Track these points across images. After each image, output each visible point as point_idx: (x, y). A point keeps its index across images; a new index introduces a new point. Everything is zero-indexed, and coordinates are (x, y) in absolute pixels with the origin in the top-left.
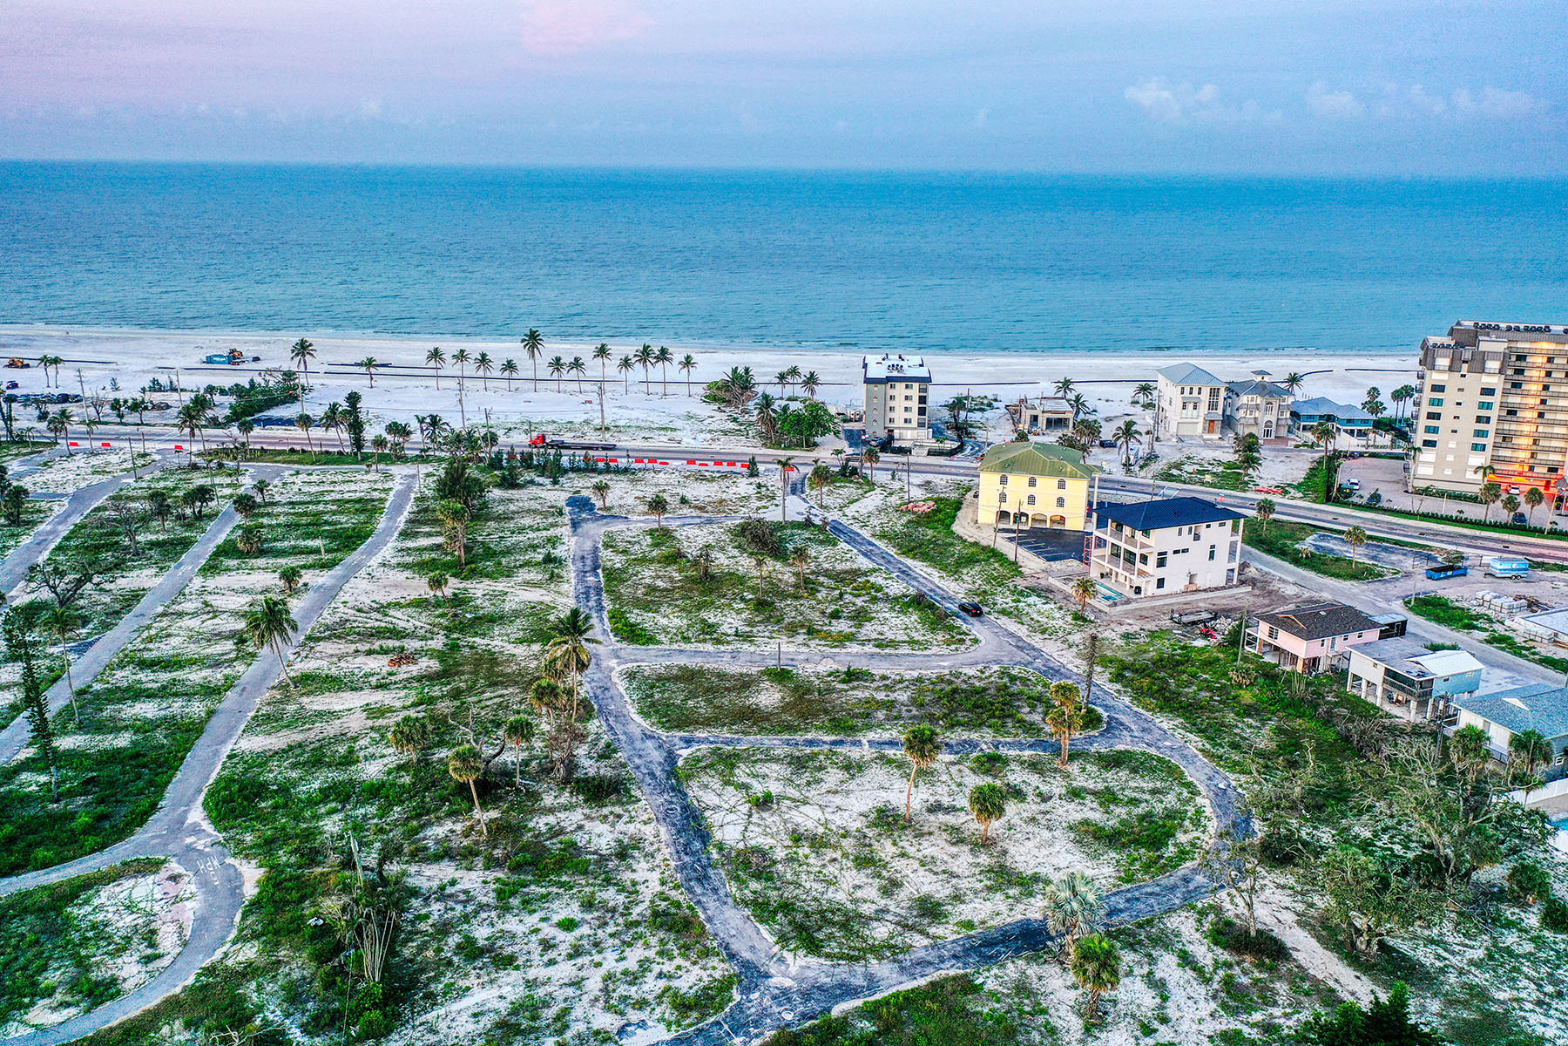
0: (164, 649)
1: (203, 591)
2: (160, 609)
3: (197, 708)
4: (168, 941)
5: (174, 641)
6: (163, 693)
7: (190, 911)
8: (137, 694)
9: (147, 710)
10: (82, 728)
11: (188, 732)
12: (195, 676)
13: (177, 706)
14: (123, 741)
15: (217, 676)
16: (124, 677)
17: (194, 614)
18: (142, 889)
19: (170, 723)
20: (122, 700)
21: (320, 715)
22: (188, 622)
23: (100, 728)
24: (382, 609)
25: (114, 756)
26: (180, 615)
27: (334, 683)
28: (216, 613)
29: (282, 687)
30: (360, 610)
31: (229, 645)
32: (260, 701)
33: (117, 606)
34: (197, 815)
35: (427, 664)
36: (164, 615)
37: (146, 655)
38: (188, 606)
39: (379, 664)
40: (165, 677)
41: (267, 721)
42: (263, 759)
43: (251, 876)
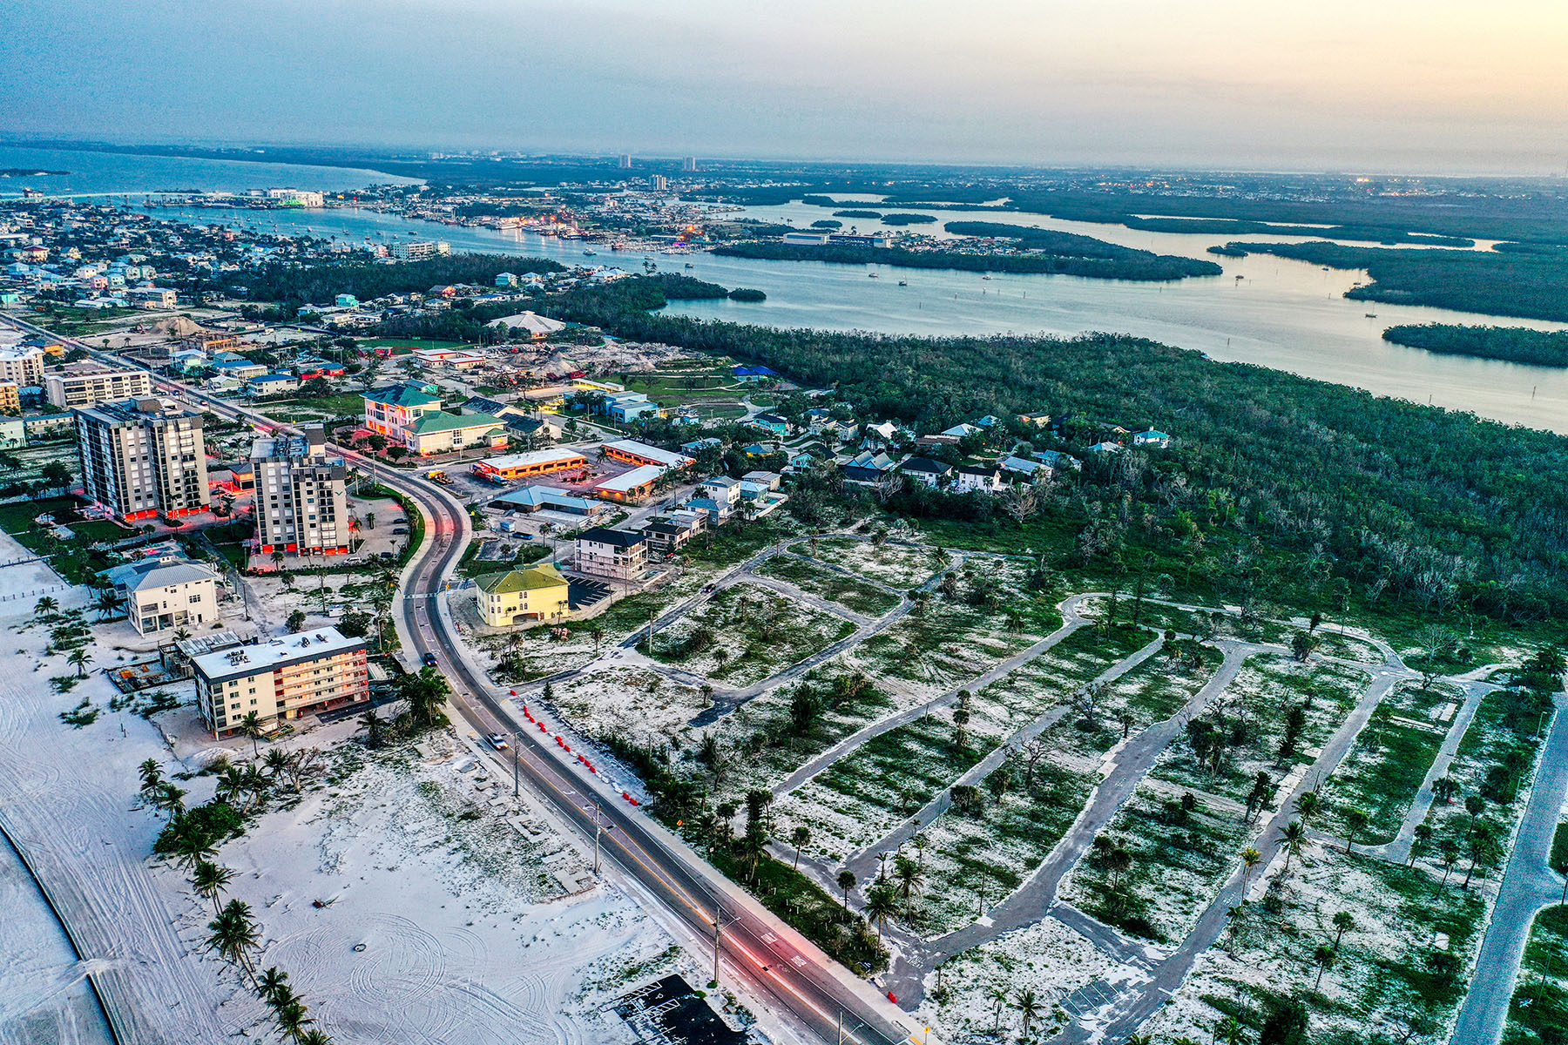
0: (1047, 693)
1: (1007, 725)
2: (1037, 719)
3: (1048, 658)
4: (1086, 602)
5: (1040, 695)
6: (1057, 670)
7: (1079, 604)
8: (1069, 674)
9: (1066, 665)
10: (1094, 665)
11: (1056, 651)
12: (1041, 673)
13: (1055, 662)
14: (1080, 655)
15: (1032, 671)
16: (1070, 684)
17: (1022, 710)
18: (1089, 612)
19: (1060, 656)
20: (1075, 672)
21: (1005, 641)
22: (1026, 705)
23: (1087, 663)
24: (929, 681)
25: (1084, 650)
26: (1028, 713)
27: (989, 650)
28: (1011, 707)
29: (1010, 655)
30: (941, 682)
31: (1016, 684)
32: (1024, 651)
33: (1057, 731)
34: (1066, 624)
35: (943, 646)
36: (1037, 715)
37: (1056, 692)
38: (1021, 717)
39: (965, 653)
40: (1053, 678)
41: (1026, 644)
42: (1036, 633)
43: (1058, 606)
